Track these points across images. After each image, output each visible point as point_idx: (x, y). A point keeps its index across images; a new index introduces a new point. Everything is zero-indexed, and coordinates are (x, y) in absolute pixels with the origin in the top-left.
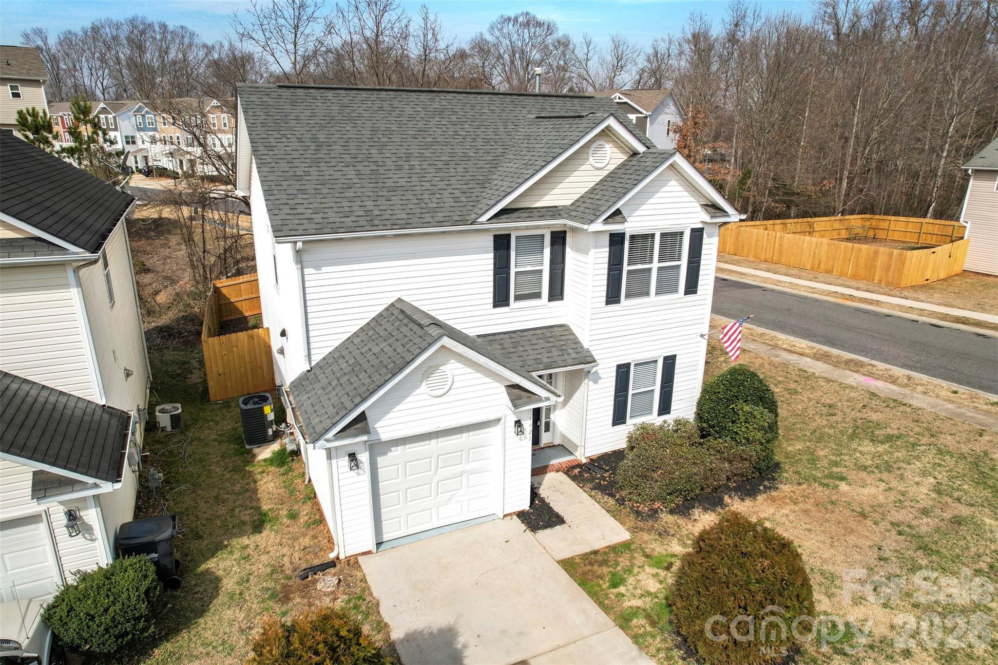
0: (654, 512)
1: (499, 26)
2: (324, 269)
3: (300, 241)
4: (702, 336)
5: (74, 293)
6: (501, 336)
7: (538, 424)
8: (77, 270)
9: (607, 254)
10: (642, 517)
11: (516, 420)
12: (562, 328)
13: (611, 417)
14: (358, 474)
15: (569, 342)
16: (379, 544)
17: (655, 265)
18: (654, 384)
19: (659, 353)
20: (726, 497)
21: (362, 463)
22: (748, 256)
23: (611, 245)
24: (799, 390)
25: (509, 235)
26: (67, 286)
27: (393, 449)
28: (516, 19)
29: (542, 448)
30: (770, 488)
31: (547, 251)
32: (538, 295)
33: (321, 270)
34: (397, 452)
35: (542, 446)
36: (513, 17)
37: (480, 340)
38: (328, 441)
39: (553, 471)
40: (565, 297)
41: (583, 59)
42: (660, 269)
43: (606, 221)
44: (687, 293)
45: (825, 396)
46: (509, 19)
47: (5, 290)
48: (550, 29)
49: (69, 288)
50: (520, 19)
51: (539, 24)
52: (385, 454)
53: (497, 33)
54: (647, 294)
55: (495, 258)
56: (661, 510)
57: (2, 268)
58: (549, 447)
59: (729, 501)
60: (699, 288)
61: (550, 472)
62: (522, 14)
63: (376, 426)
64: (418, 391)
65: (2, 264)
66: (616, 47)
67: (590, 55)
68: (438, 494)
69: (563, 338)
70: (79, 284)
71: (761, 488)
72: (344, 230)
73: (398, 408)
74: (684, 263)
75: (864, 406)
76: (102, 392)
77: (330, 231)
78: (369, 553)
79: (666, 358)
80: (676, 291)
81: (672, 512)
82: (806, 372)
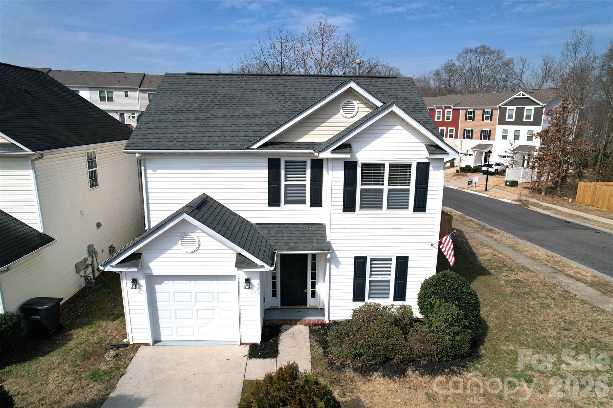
0: (343, 366)
1: (464, 55)
2: (159, 171)
3: (137, 153)
4: (432, 245)
5: (31, 172)
6: (272, 226)
7: (305, 291)
8: (33, 161)
9: (343, 176)
10: (332, 368)
11: (247, 278)
12: (320, 226)
13: (352, 294)
14: (140, 292)
15: (318, 235)
16: (156, 341)
17: (386, 187)
18: (390, 276)
19: (394, 253)
20: (410, 370)
21: (142, 286)
22: (602, 208)
23: (346, 169)
24: (552, 306)
25: (279, 160)
26: (28, 168)
27: (166, 282)
28: (476, 50)
29: (308, 308)
30: (454, 372)
31: (309, 172)
32: (303, 202)
33: (156, 172)
34: (168, 285)
35: (308, 306)
36: (474, 49)
37: (257, 226)
38: (113, 267)
39: (302, 324)
40: (323, 205)
41: (519, 72)
42: (389, 190)
43: (334, 151)
44: (416, 210)
45: (572, 314)
46: (471, 51)
47: (2, 168)
48: (499, 54)
49: (29, 170)
50: (479, 50)
51: (492, 53)
52: (160, 284)
53: (462, 59)
54: (381, 208)
55: (269, 174)
56: (349, 366)
57: (1, 157)
58: (314, 308)
59: (410, 373)
60: (427, 208)
61: (300, 324)
62: (481, 47)
63: (150, 264)
64: (175, 247)
65: (1, 154)
66: (546, 64)
67: (524, 70)
68: (198, 319)
69: (316, 232)
70: (34, 168)
71: (447, 371)
72: (164, 148)
73: (163, 256)
74: (412, 188)
75: (603, 328)
76: (42, 226)
77: (156, 148)
78: (147, 345)
79: (398, 258)
80: (406, 208)
81: (355, 370)
82: (569, 293)
